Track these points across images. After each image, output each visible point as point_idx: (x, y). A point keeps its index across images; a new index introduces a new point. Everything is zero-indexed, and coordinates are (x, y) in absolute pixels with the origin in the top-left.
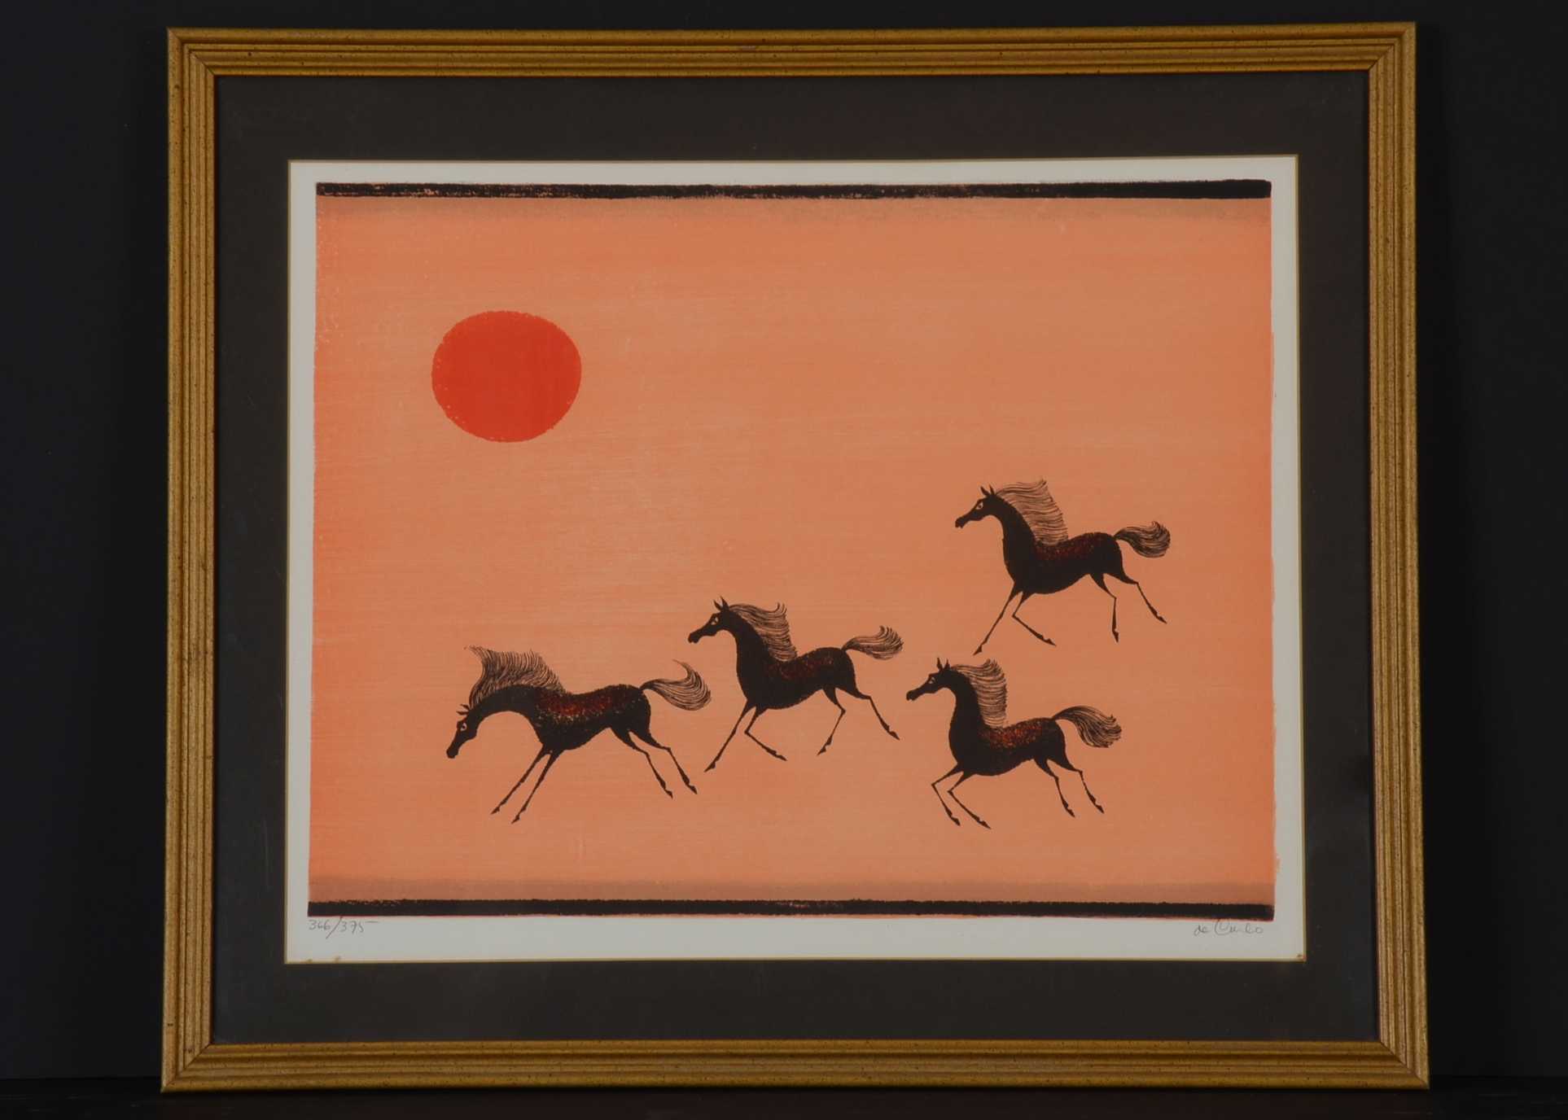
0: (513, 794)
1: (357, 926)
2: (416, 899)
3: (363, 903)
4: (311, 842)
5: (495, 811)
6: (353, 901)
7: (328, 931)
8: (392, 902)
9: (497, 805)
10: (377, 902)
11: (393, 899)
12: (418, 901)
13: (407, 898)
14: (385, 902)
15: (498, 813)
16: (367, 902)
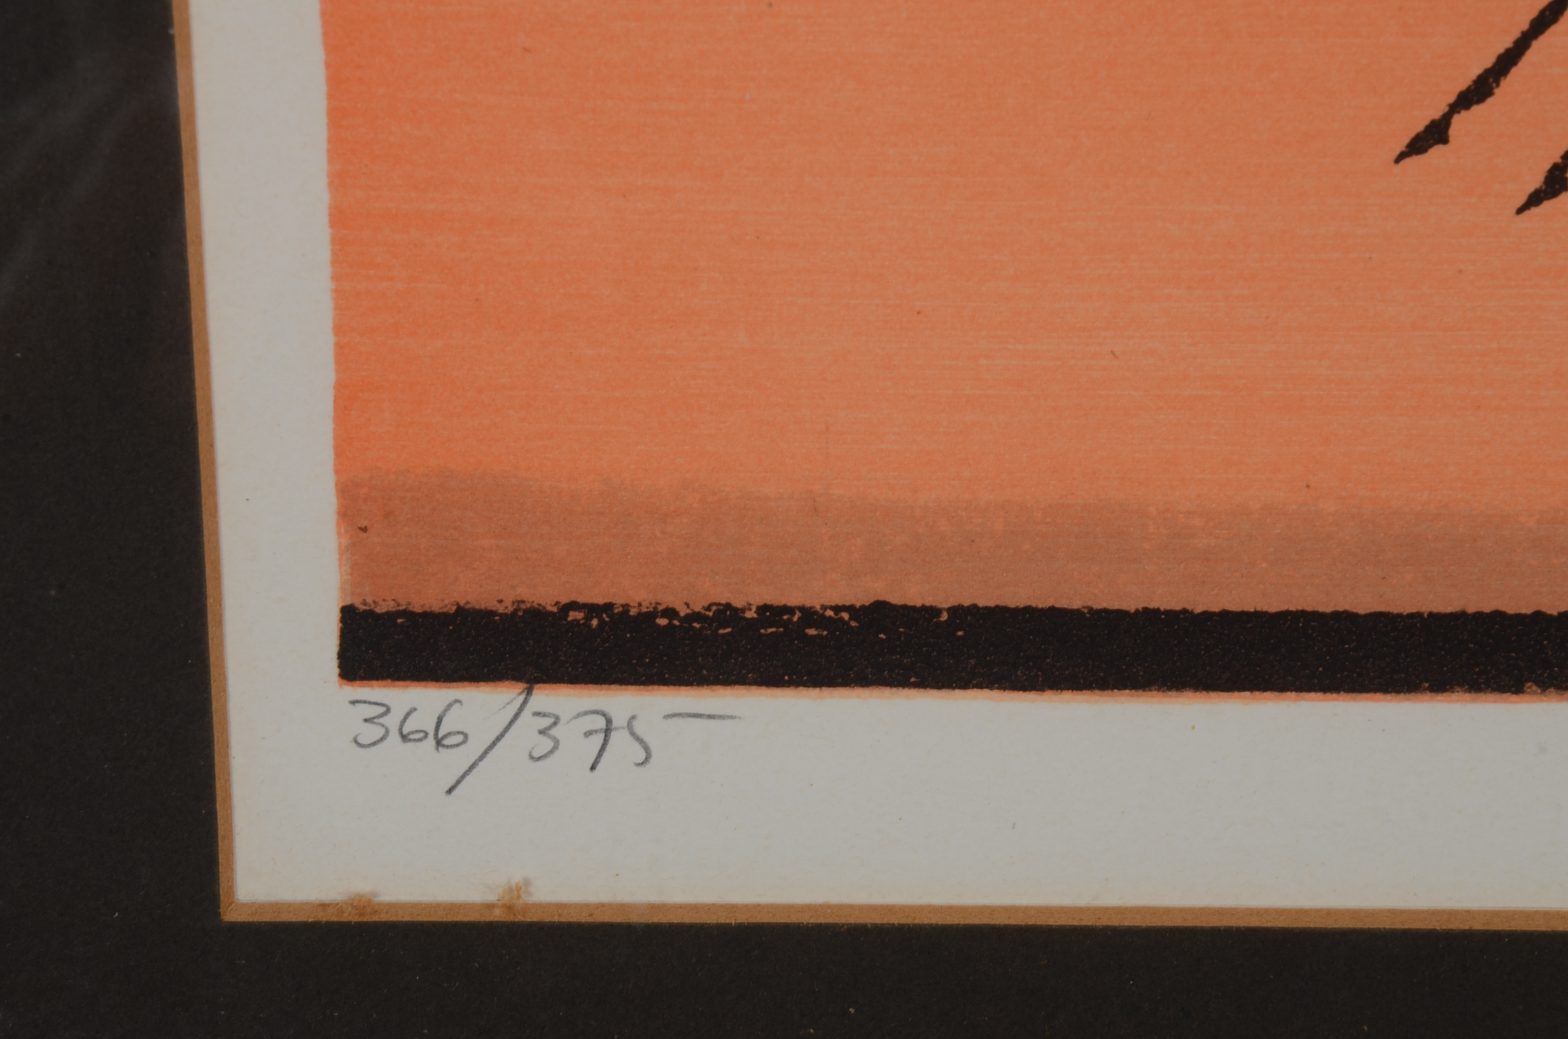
0: (1538, 46)
1: (620, 738)
2: (944, 600)
3: (648, 617)
4: (339, 294)
5: (1418, 145)
6: (592, 609)
7: (459, 759)
8: (809, 615)
9: (1436, 112)
10: (727, 613)
11: (814, 602)
12: (957, 612)
13: (895, 599)
14: (771, 613)
15: (1436, 153)
16: (670, 613)
